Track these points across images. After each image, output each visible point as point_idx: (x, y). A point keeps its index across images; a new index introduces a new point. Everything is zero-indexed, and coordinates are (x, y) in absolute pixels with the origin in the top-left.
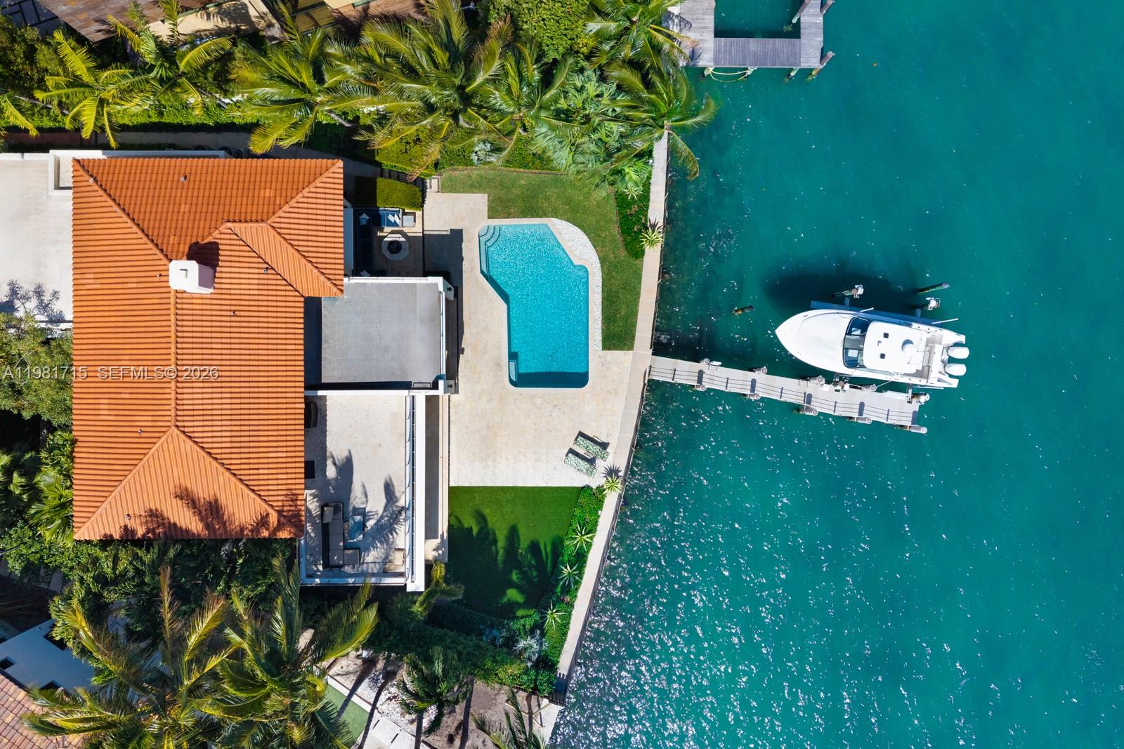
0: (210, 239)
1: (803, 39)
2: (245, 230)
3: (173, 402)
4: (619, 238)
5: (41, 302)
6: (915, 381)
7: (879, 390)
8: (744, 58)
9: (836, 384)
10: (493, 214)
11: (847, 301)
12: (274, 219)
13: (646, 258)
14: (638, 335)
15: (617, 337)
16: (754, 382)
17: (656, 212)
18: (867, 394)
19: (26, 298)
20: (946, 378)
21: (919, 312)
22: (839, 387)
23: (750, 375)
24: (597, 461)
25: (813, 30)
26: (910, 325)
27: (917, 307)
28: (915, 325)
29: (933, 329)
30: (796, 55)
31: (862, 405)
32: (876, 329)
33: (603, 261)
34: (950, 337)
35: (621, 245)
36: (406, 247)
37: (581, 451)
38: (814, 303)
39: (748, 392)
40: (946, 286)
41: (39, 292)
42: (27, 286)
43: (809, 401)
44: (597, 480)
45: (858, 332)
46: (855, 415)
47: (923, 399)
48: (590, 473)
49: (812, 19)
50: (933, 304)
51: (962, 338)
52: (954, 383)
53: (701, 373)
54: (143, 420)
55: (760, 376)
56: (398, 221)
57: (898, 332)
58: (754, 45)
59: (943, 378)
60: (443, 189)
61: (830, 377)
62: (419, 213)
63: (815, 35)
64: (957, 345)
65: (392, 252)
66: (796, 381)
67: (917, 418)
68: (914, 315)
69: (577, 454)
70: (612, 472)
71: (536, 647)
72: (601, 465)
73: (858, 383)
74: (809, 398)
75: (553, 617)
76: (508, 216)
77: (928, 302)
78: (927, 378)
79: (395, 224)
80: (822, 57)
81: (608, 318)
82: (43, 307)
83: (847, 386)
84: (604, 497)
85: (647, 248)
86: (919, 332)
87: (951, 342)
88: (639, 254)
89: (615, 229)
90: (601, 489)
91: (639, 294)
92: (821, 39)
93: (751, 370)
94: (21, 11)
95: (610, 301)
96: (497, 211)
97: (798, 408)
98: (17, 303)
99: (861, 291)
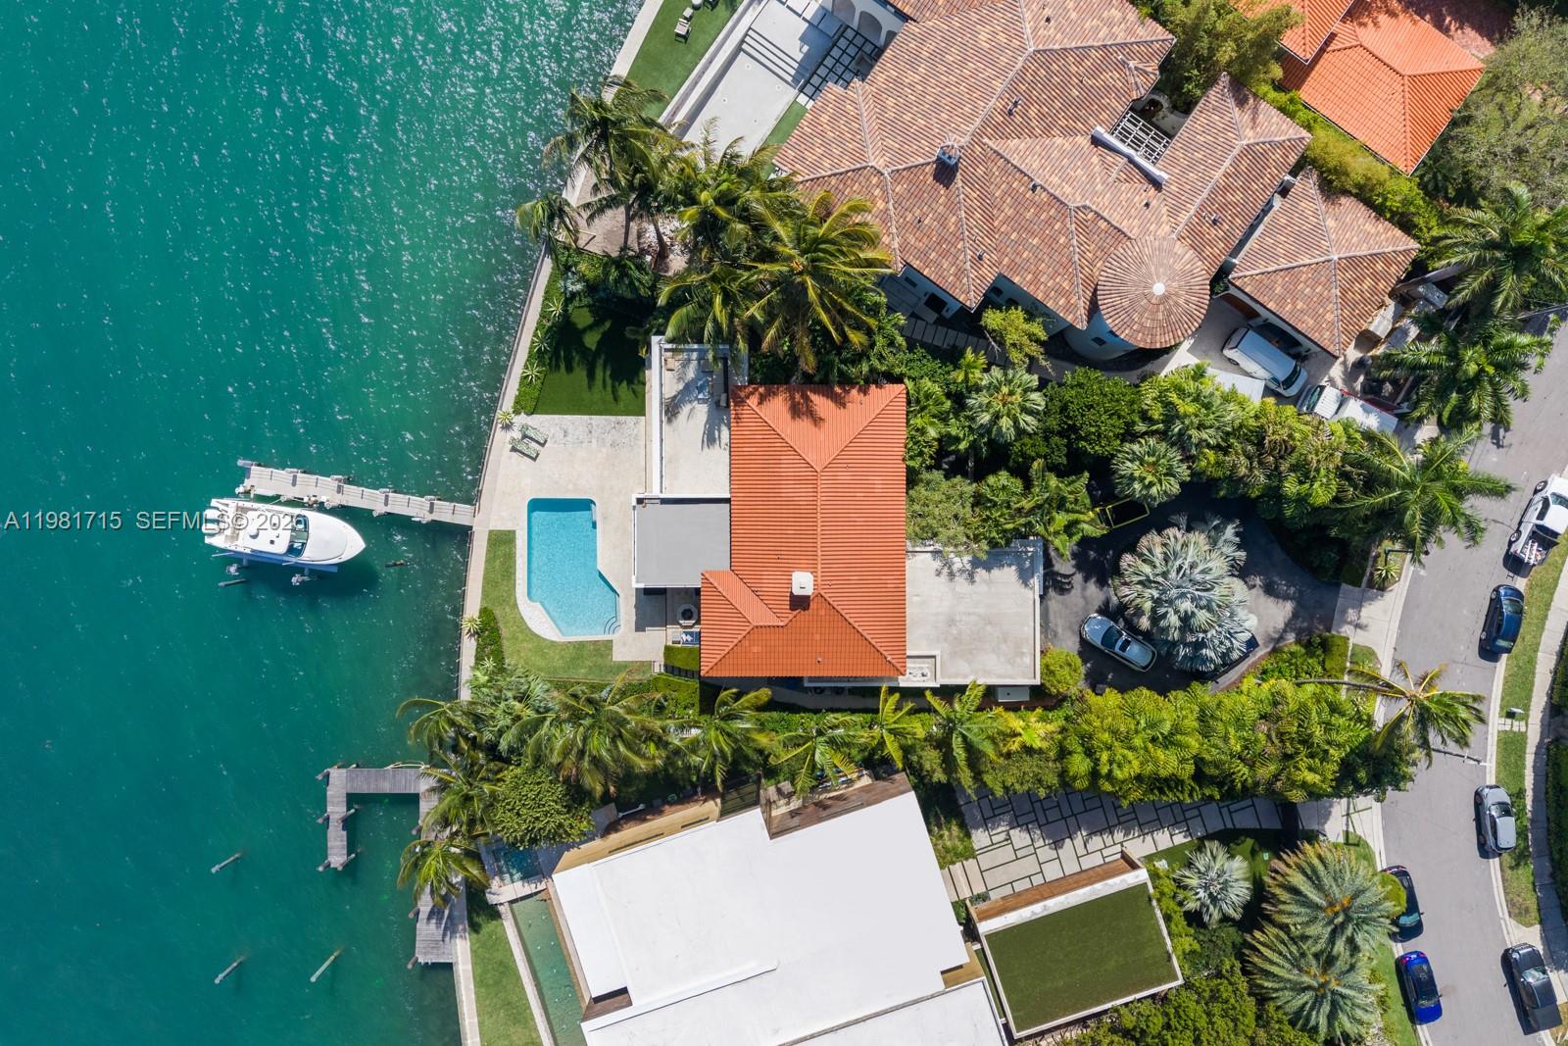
0: (795, 613)
1: (344, 792)
2: (773, 621)
3: (819, 490)
4: (501, 625)
5: (950, 567)
6: (248, 505)
7: (278, 496)
8: (394, 776)
9: (316, 502)
10: (609, 644)
11: (306, 572)
12: (748, 629)
13: (478, 608)
14: (485, 544)
15: (502, 541)
16: (386, 504)
17: (469, 647)
18: (290, 493)
19: (962, 571)
20: (221, 507)
21: (245, 563)
22: (313, 499)
23: (389, 509)
24: (520, 437)
25: (336, 800)
26: (253, 551)
27: (247, 568)
28: (248, 551)
29: (233, 548)
30: (350, 779)
31: (294, 484)
32: (280, 547)
33: (515, 606)
34: (218, 541)
35: (499, 618)
36: (679, 615)
37: (533, 445)
38: (335, 570)
39: (391, 494)
40: (222, 584)
41: (951, 575)
42: (961, 581)
43: (339, 487)
44: (521, 420)
45: (296, 545)
46: (299, 475)
47: (240, 489)
48: (525, 427)
49: (337, 809)
50: (233, 569)
51: (207, 540)
52: (214, 502)
53: (431, 511)
54: (844, 476)
55: (379, 509)
56: (684, 636)
57: (262, 545)
58: (386, 787)
59: (222, 507)
60: (650, 664)
61: (321, 508)
62: (670, 643)
63: (333, 796)
64: (213, 535)
65: (689, 610)
66: (350, 504)
67: (245, 473)
68: (249, 561)
69: (537, 442)
70: (507, 427)
71: (569, 284)
72: (516, 434)
73: (296, 503)
74: (340, 490)
75: (556, 309)
76: (595, 643)
77: (237, 571)
78: (238, 508)
79: (686, 633)
80: (328, 775)
81: (510, 558)
82: (948, 564)
83: (306, 500)
84: (514, 407)
85: (476, 615)
86: (244, 545)
87: (217, 537)
88: (484, 611)
89: (505, 632)
90: (517, 412)
91: (484, 578)
92: (328, 793)
93: (389, 514)
94: (993, 810)
95: (509, 573)
96: (606, 646)
97: (349, 482)
98: (968, 567)
99: (294, 580)
